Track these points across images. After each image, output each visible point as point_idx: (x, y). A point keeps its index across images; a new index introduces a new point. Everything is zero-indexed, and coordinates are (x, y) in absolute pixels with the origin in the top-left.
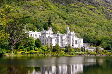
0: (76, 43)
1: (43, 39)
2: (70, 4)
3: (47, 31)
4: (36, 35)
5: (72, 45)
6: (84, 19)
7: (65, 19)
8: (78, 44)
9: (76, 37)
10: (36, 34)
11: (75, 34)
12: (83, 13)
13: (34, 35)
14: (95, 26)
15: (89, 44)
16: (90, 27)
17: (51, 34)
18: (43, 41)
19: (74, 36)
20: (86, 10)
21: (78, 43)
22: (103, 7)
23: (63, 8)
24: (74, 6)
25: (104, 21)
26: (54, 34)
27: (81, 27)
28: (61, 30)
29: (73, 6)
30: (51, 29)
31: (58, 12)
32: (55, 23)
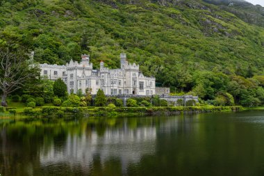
0: (141, 87)
1: (71, 80)
2: (127, 6)
3: (79, 63)
4: (55, 73)
5: (133, 92)
6: (157, 36)
7: (117, 36)
8: (145, 90)
9: (142, 75)
10: (56, 70)
11: (137, 68)
12: (155, 24)
13: (53, 73)
14: (181, 51)
15: (169, 89)
16: (171, 53)
17: (88, 69)
18: (72, 83)
19: (137, 74)
20: (161, 17)
21: (144, 86)
22: (197, 11)
23: (112, 14)
24: (135, 8)
25: (200, 41)
26: (94, 68)
27: (151, 52)
28: (110, 60)
29: (133, 9)
30: (88, 58)
31: (104, 22)
32: (98, 46)
